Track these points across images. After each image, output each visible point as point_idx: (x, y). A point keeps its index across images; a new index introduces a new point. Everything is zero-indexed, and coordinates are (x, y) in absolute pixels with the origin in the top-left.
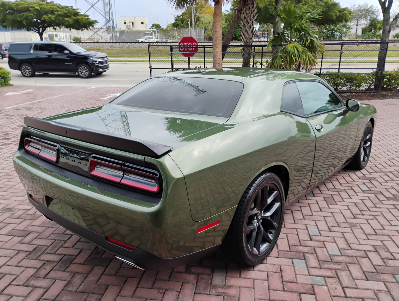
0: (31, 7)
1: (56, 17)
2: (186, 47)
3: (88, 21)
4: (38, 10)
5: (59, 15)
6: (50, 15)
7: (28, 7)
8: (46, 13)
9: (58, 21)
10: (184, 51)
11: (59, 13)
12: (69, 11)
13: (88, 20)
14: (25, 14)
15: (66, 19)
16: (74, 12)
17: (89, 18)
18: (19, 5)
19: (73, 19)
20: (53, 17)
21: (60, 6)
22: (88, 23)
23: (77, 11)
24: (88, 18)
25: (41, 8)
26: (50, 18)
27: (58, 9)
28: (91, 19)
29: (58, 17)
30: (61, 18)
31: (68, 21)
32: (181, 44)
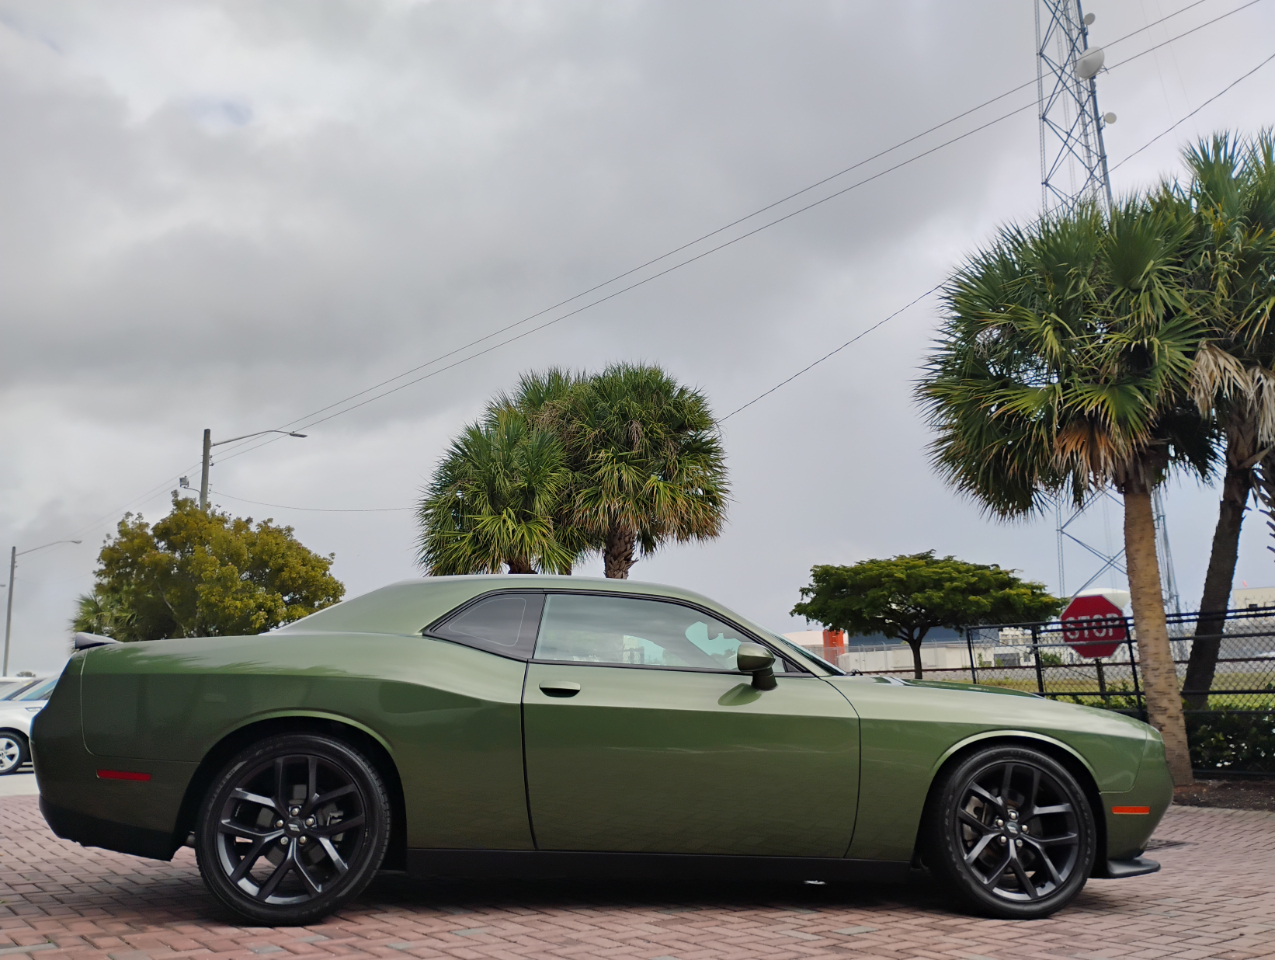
0: (888, 576)
1: (947, 595)
3: (1041, 602)
4: (901, 581)
5: (955, 590)
6: (929, 592)
7: (880, 575)
8: (921, 589)
9: (950, 606)
11: (955, 584)
12: (982, 578)
13: (1042, 599)
14: (872, 593)
15: (972, 598)
16: (996, 580)
17: (1047, 592)
18: (859, 574)
19: (995, 598)
20: (936, 596)
21: (962, 568)
22: (1041, 607)
23: (1011, 575)
24: (1043, 591)
25: (908, 576)
26: (929, 599)
27: (955, 575)
28: (1054, 596)
29: (951, 596)
30: (959, 598)
31: (977, 603)
32: (1071, 619)
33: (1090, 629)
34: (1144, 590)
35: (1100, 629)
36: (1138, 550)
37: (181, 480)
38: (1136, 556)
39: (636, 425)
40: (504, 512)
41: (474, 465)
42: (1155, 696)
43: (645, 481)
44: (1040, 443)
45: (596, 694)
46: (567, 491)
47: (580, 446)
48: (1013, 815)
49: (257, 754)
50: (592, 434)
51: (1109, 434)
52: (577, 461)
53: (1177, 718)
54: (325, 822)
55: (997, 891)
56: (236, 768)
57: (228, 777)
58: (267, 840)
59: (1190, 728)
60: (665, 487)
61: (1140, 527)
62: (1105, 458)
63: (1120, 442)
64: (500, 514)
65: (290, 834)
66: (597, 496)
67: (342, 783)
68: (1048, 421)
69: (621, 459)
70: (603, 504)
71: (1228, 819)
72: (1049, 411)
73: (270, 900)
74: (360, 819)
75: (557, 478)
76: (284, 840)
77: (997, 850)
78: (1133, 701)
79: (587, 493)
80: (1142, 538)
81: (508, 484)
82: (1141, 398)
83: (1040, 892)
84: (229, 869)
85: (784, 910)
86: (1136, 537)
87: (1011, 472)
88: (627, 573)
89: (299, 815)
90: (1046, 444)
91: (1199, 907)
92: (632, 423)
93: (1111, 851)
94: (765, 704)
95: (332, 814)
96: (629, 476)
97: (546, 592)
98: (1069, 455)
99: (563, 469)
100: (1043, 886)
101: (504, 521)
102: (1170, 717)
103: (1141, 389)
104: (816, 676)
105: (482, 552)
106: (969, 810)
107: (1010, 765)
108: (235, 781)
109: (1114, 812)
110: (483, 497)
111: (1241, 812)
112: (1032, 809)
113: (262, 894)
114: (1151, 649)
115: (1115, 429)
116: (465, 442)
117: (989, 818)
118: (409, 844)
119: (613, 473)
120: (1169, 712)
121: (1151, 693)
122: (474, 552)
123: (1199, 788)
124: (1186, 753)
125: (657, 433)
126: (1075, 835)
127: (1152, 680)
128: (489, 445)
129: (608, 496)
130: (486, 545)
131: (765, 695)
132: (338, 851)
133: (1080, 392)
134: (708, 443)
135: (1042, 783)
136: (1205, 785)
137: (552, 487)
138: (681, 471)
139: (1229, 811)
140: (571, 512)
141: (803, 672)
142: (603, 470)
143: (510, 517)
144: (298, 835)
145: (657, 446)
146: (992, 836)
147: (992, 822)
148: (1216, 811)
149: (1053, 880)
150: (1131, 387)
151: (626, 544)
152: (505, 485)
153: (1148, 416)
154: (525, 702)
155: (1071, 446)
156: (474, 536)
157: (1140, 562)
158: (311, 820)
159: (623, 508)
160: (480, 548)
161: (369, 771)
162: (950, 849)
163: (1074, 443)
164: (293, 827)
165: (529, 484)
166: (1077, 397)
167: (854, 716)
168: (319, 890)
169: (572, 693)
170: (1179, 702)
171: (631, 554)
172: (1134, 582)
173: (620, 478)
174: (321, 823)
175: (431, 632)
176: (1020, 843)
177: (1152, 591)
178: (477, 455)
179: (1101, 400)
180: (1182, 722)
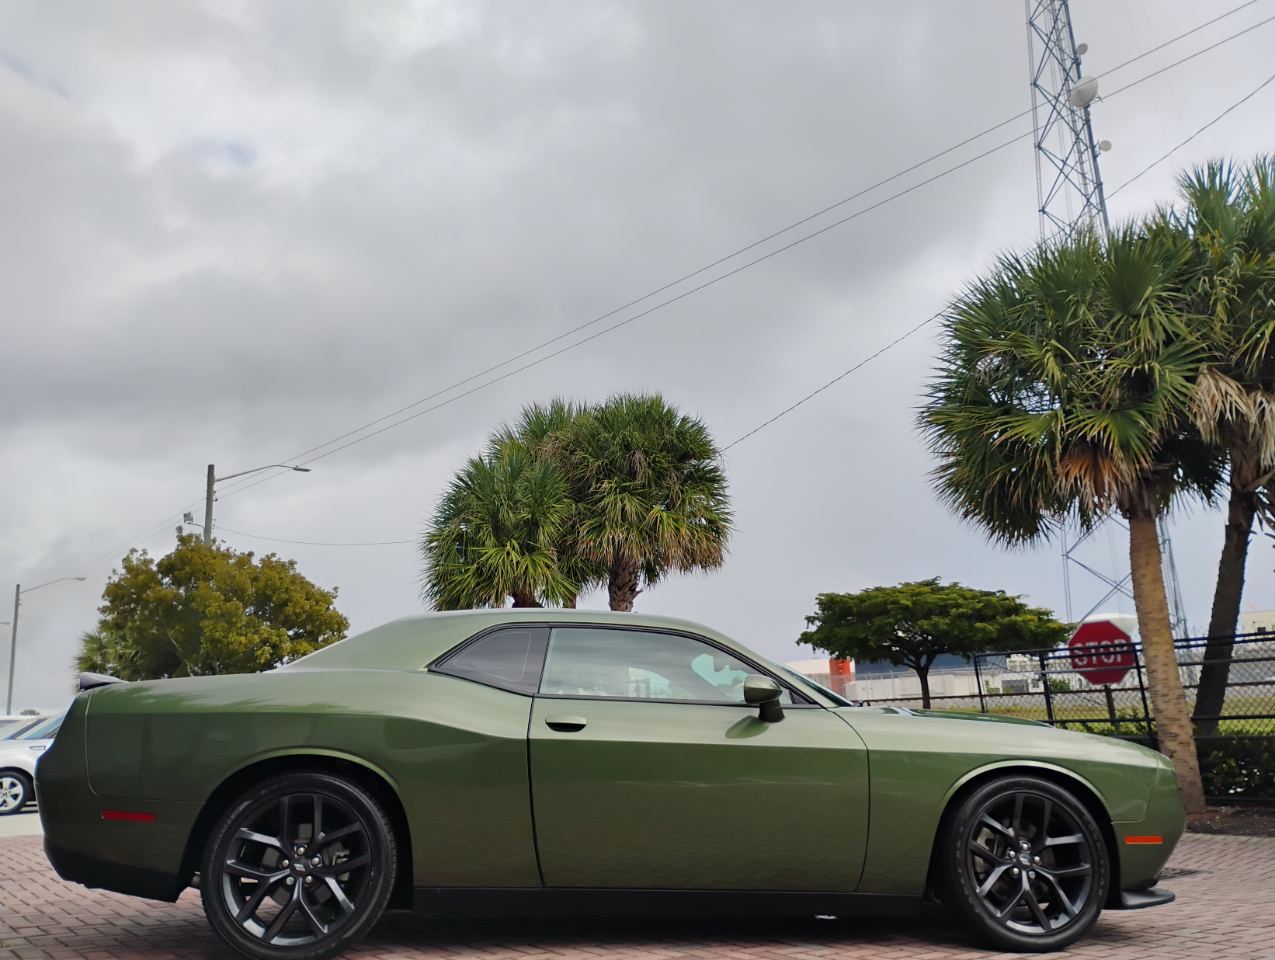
0: (893, 603)
1: (953, 622)
2: (1093, 651)
3: (1048, 627)
4: (906, 608)
5: (961, 616)
6: (935, 619)
7: (885, 603)
8: (927, 616)
9: (956, 633)
10: (1090, 664)
11: (961, 610)
12: (988, 605)
13: (1050, 625)
14: (878, 621)
15: (978, 625)
16: (1002, 606)
17: (1054, 618)
18: (865, 601)
19: (1001, 624)
20: (943, 623)
21: (968, 595)
22: (1048, 633)
23: (1018, 601)
24: (1050, 617)
25: (914, 603)
26: (935, 625)
27: (961, 601)
28: (1061, 621)
29: (957, 623)
30: (965, 624)
31: (983, 630)
32: (1079, 645)
33: (1098, 655)
34: (1151, 615)
35: (1108, 655)
36: (1144, 576)
37: (185, 515)
38: (1143, 581)
39: (639, 455)
40: (508, 544)
41: (478, 497)
42: (1165, 722)
43: (648, 511)
44: (1042, 469)
45: (602, 728)
46: (571, 523)
47: (583, 477)
48: (1025, 846)
49: (263, 793)
50: (595, 464)
51: (1112, 459)
52: (580, 492)
53: (1188, 745)
54: (331, 861)
55: (1010, 924)
56: (241, 808)
57: (233, 816)
58: (272, 880)
59: (1201, 755)
60: (668, 517)
61: (1146, 550)
62: (1109, 484)
63: (1124, 467)
64: (504, 546)
65: (295, 874)
66: (600, 528)
67: (348, 822)
68: (1050, 448)
69: (624, 490)
70: (608, 534)
71: (1242, 846)
72: (1052, 437)
73: (276, 941)
74: (366, 858)
75: (560, 510)
76: (289, 881)
77: (1010, 882)
78: (1143, 727)
79: (591, 524)
80: (1147, 563)
81: (511, 515)
82: (1143, 422)
83: (1054, 924)
84: (235, 910)
85: (796, 946)
86: (1142, 562)
87: (1015, 498)
88: (631, 603)
89: (305, 853)
90: (1050, 471)
91: (1215, 938)
92: (634, 453)
93: (1124, 882)
94: (773, 736)
95: (338, 854)
96: (632, 506)
97: (551, 626)
98: (1073, 480)
99: (566, 500)
100: (1057, 918)
101: (508, 553)
102: (1181, 743)
103: (1142, 413)
104: (823, 707)
105: (486, 584)
106: (981, 842)
107: (1021, 795)
108: (241, 820)
109: (1127, 843)
110: (487, 528)
111: (1255, 839)
112: (1044, 840)
113: (268, 935)
114: (1160, 675)
115: (1118, 454)
116: (469, 475)
117: (1000, 849)
118: (415, 884)
119: (616, 504)
120: (1181, 738)
121: (1161, 719)
122: (478, 584)
123: (1211, 815)
124: (1198, 780)
125: (660, 462)
126: (1088, 866)
127: (1162, 706)
128: (492, 478)
129: (612, 527)
130: (490, 578)
131: (773, 727)
132: (344, 891)
133: (1081, 418)
134: (712, 471)
135: (1053, 813)
136: (1217, 812)
137: (555, 518)
138: (683, 501)
139: (1243, 838)
140: (575, 543)
141: (810, 703)
142: (606, 501)
143: (514, 549)
144: (304, 875)
145: (660, 475)
146: (1004, 868)
147: (1004, 854)
148: (1231, 838)
149: (1066, 912)
150: (1133, 413)
151: (630, 574)
152: (510, 517)
153: (1150, 440)
154: (531, 737)
155: (1074, 472)
156: (478, 568)
157: (1147, 588)
158: (316, 860)
159: (627, 539)
160: (484, 581)
161: (375, 809)
162: (963, 882)
163: (1077, 469)
164: (299, 867)
165: (533, 516)
166: (1079, 422)
167: (861, 747)
168: (326, 931)
169: (578, 727)
170: (1189, 728)
171: (636, 584)
172: (1141, 607)
173: (623, 509)
174: (327, 863)
175: (436, 667)
176: (1032, 875)
177: (1160, 616)
178: (480, 488)
179: (1103, 425)
180: (1193, 748)
